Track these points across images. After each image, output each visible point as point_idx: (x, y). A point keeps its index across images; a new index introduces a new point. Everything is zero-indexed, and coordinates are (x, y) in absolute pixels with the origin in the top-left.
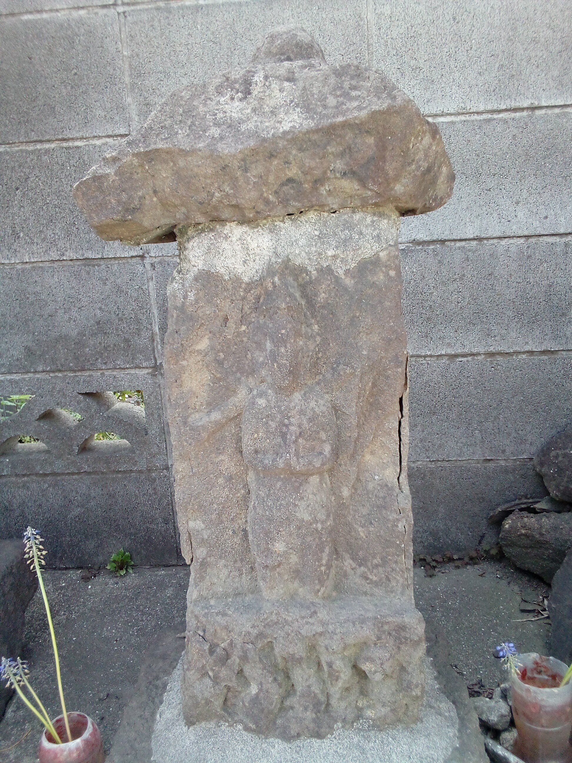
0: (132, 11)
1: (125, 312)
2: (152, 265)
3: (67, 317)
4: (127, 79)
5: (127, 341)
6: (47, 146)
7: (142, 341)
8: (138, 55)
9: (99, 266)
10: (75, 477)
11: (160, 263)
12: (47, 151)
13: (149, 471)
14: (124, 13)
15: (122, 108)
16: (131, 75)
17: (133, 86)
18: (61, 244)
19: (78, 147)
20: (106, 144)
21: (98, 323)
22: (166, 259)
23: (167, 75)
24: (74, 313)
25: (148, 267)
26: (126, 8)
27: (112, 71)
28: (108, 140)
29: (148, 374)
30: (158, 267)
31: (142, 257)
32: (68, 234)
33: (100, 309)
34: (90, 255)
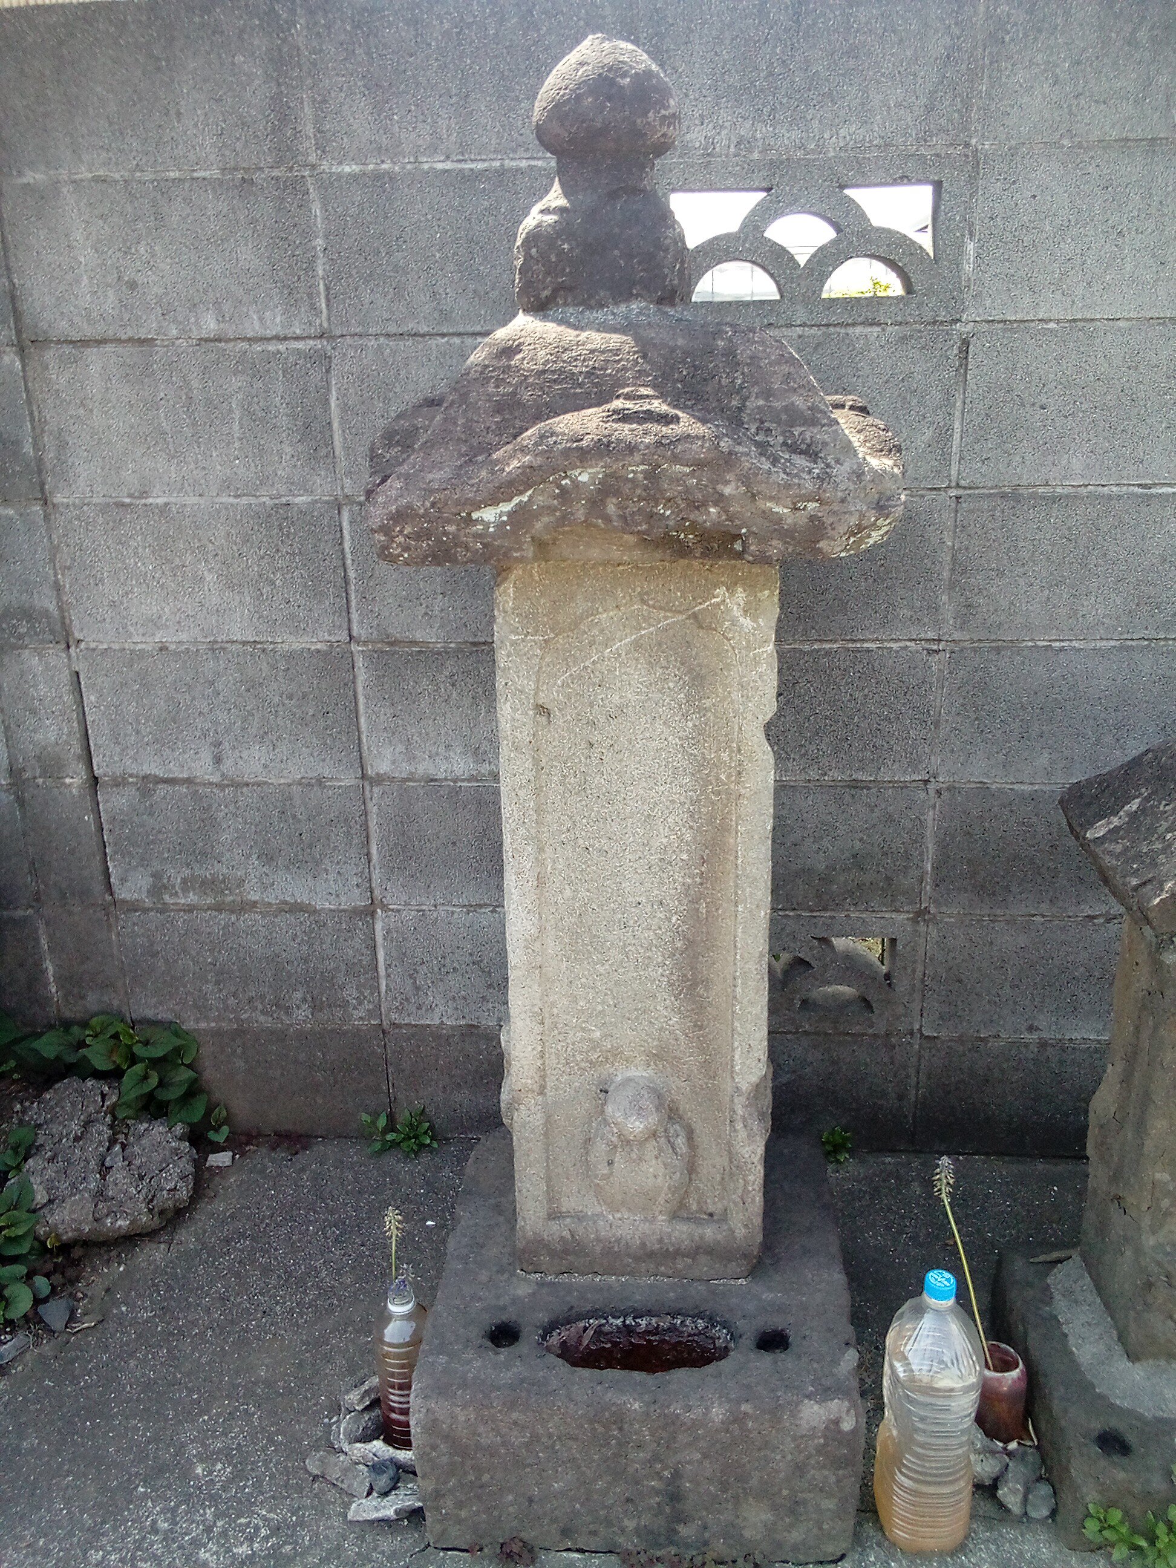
0: (970, 496)
1: (893, 845)
2: (939, 793)
3: (815, 847)
4: (946, 574)
5: (889, 879)
6: (827, 646)
7: (907, 881)
8: (967, 549)
9: (869, 789)
10: (789, 1036)
11: (948, 789)
12: (828, 653)
13: (888, 1035)
14: (958, 498)
15: (934, 609)
16: (953, 570)
17: (952, 585)
18: (824, 761)
19: (868, 651)
20: (902, 648)
21: (855, 856)
22: (957, 785)
23: (1001, 574)
24: (826, 843)
25: (932, 793)
26: (960, 492)
27: (929, 564)
28: (908, 644)
29: (908, 919)
30: (946, 795)
31: (927, 782)
32: (837, 750)
33: (861, 840)
34: (860, 776)
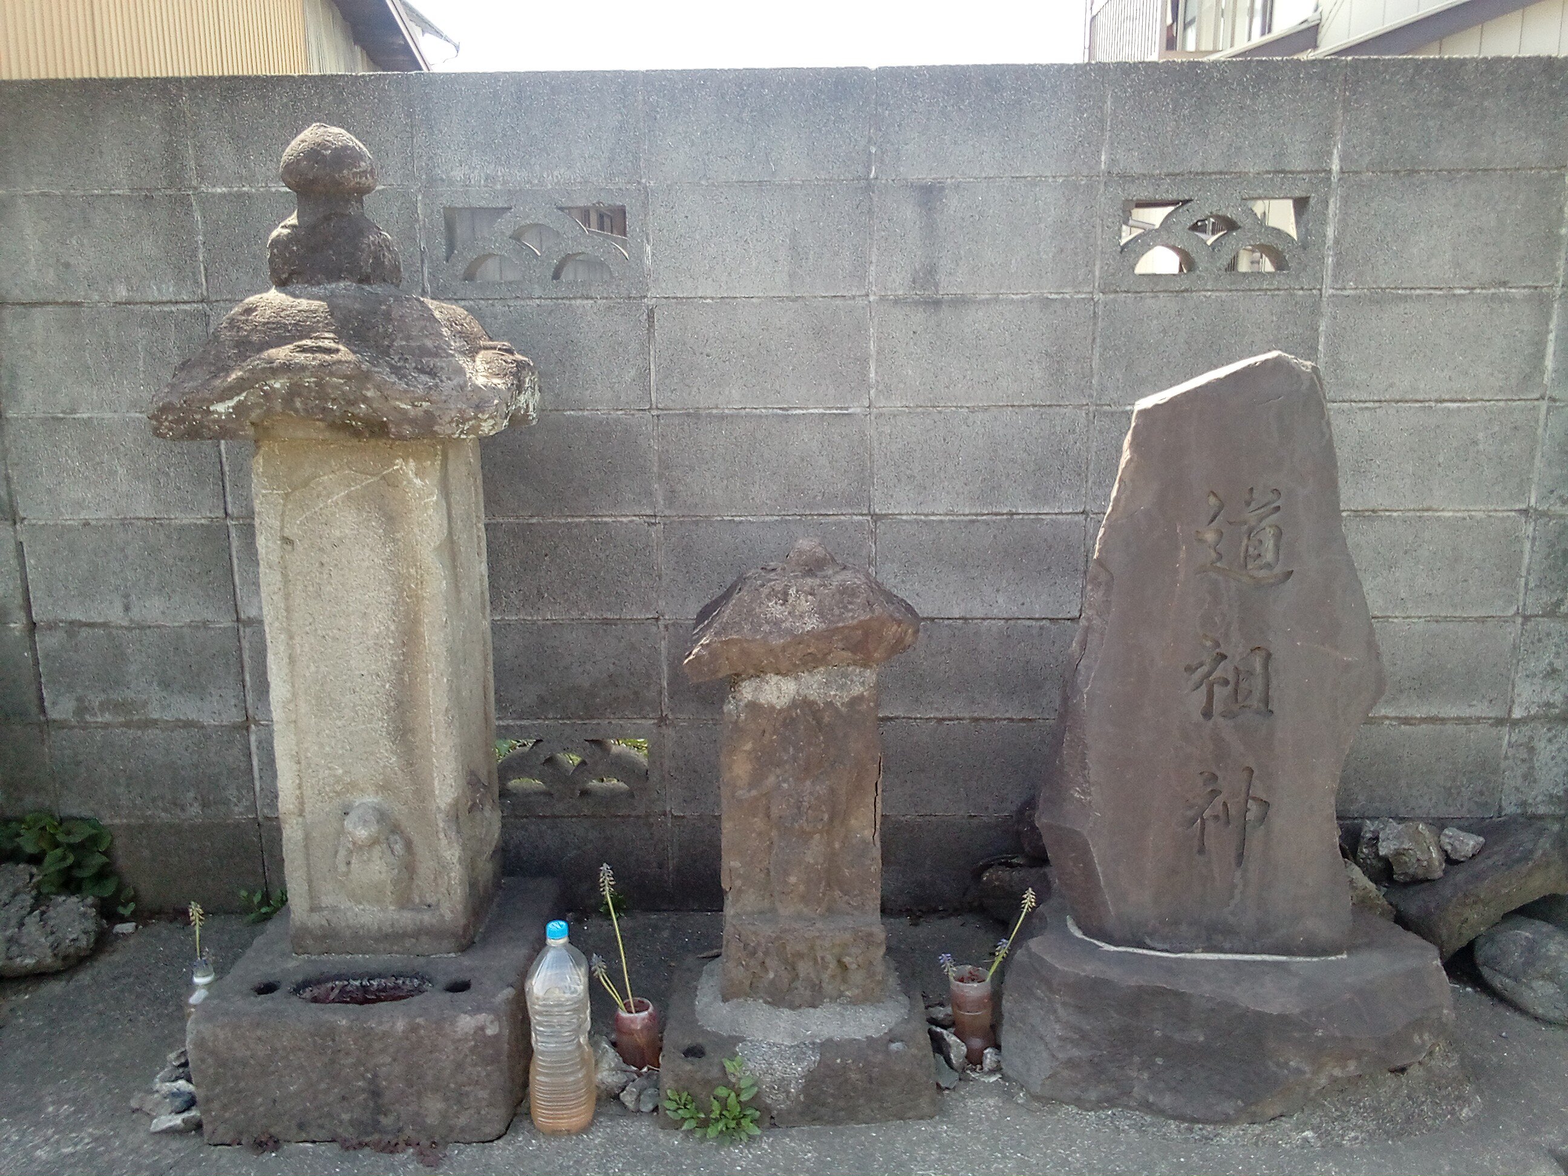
0: (665, 415)
1: (637, 667)
2: (666, 627)
3: (580, 670)
4: (655, 469)
5: (636, 693)
6: (577, 520)
7: (651, 694)
8: (667, 451)
9: (616, 625)
10: (574, 820)
11: (673, 625)
12: (577, 525)
13: (648, 816)
14: (658, 416)
15: (650, 494)
16: (659, 466)
17: (660, 476)
18: (582, 605)
19: (606, 523)
20: (631, 522)
21: (610, 676)
22: (678, 621)
23: (693, 469)
24: (588, 667)
25: (662, 628)
26: (660, 412)
27: (643, 463)
28: (634, 518)
29: (654, 724)
30: (671, 629)
31: (657, 619)
32: (590, 597)
33: (614, 664)
34: (609, 615)
